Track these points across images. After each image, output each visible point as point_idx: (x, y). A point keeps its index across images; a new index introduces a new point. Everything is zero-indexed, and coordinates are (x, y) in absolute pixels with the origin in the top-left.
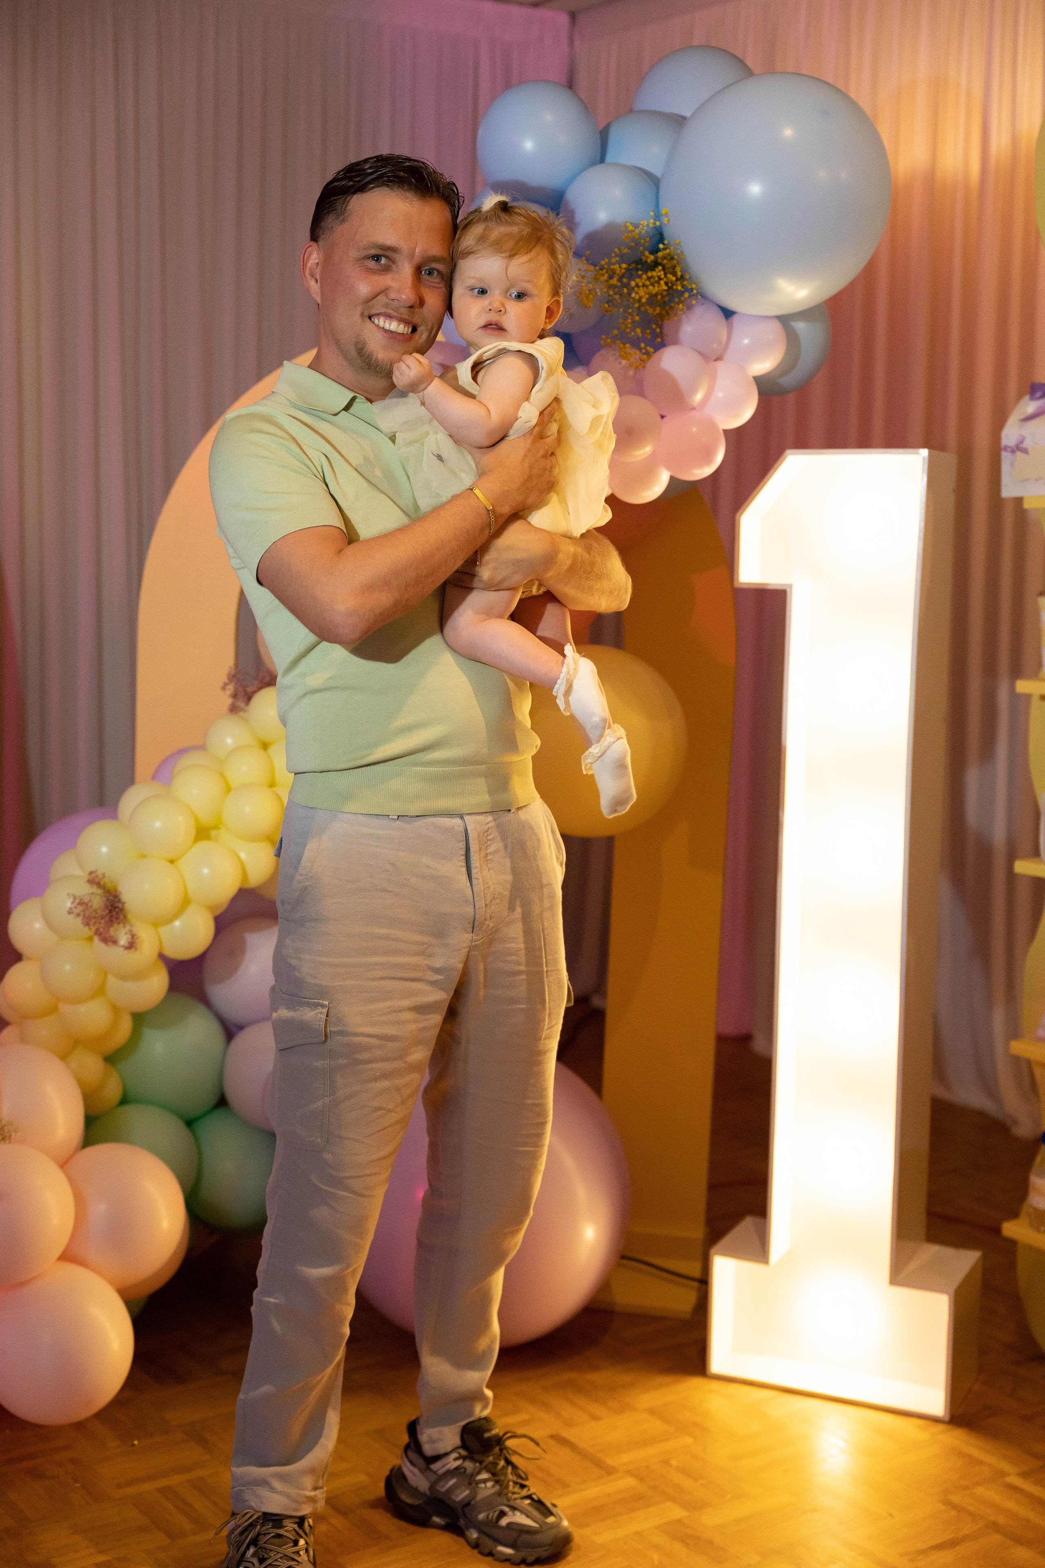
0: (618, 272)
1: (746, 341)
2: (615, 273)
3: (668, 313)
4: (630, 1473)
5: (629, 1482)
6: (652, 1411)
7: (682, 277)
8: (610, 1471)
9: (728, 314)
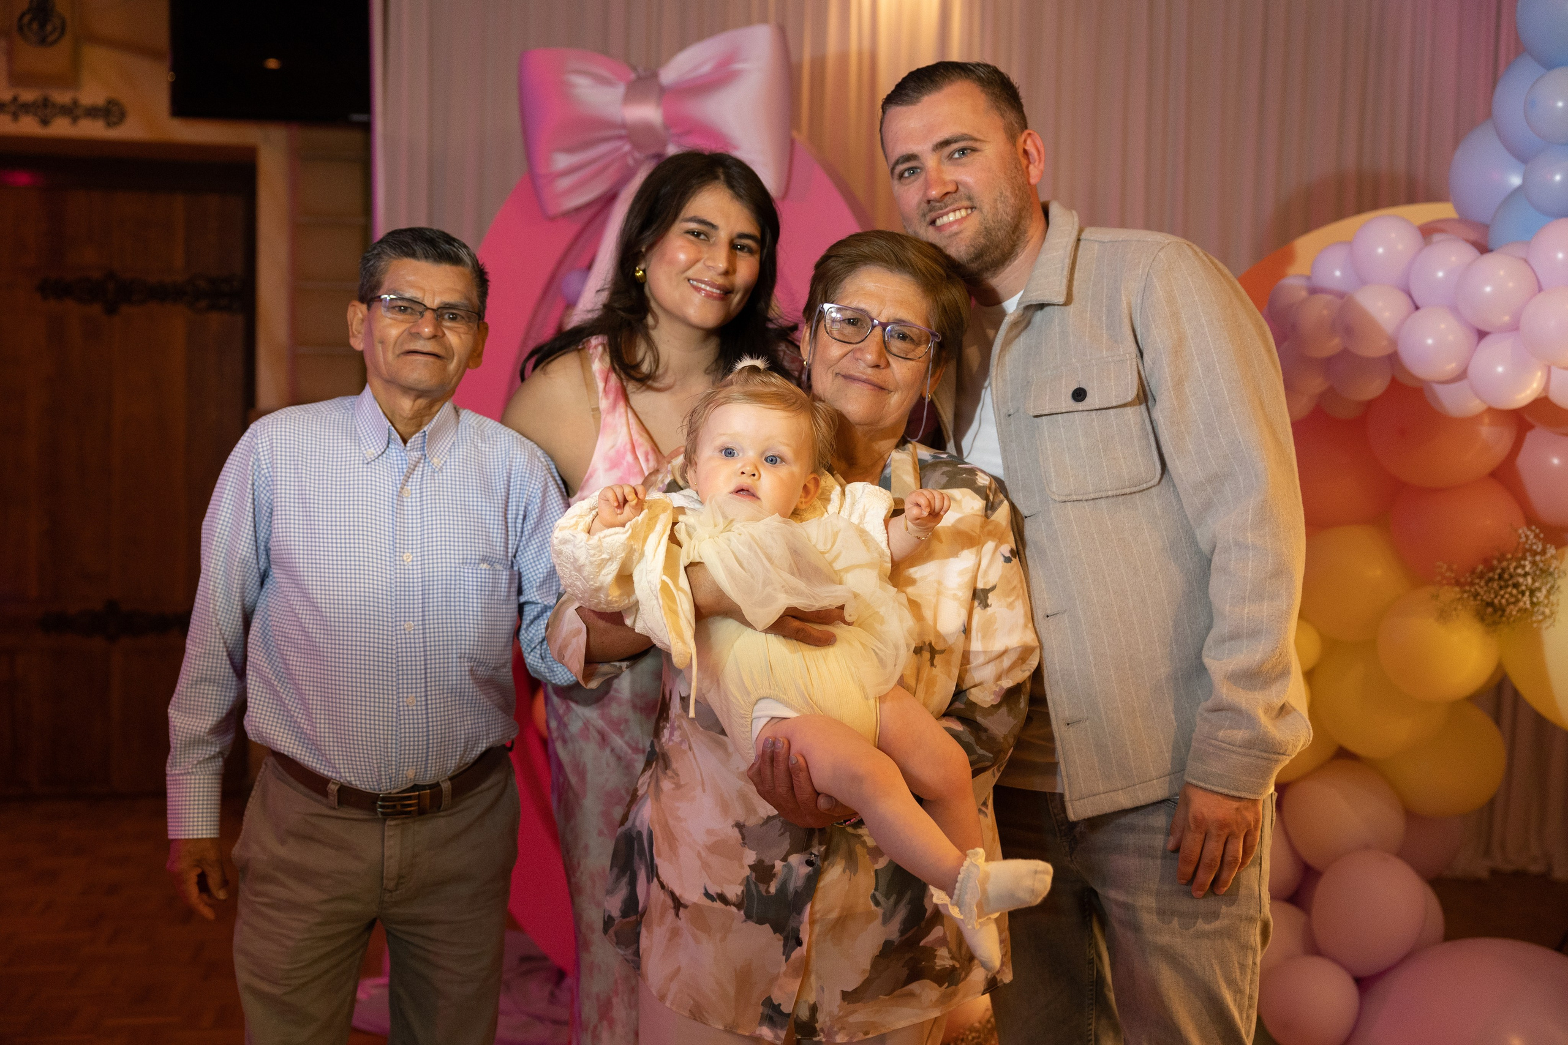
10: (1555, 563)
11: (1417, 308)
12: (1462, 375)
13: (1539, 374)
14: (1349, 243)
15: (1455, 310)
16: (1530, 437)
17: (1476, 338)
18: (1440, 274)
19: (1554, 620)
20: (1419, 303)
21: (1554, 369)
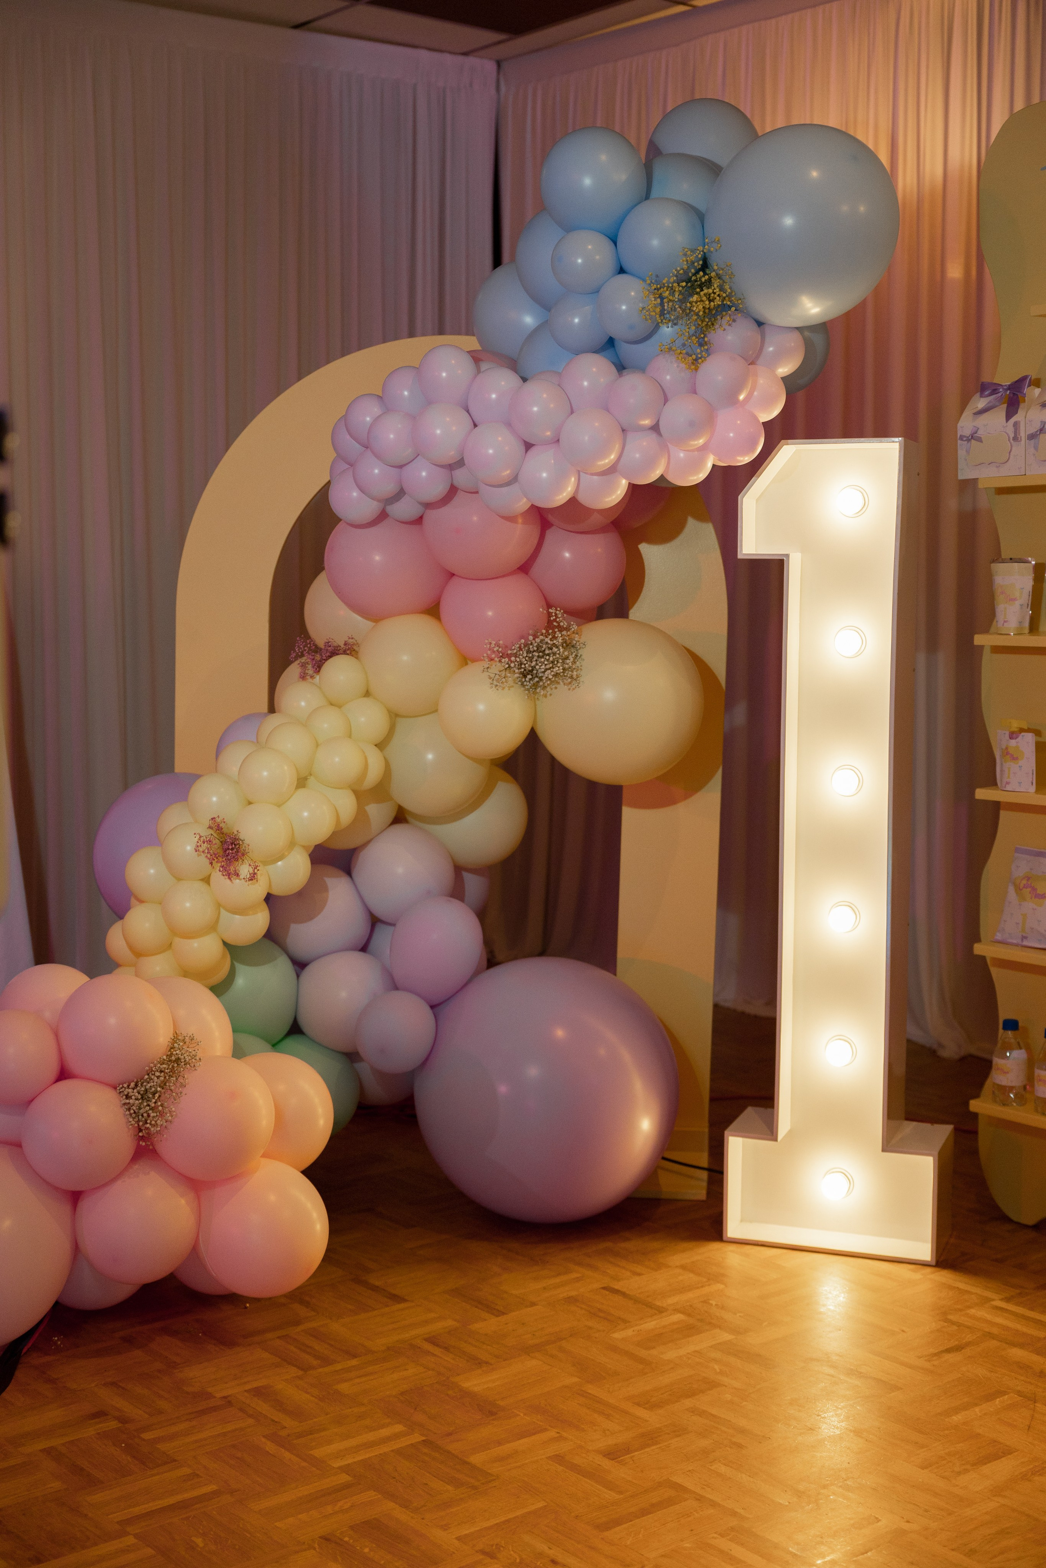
0: (677, 289)
1: (771, 349)
2: (675, 291)
3: (713, 324)
4: (677, 1311)
5: (678, 1317)
6: (684, 1267)
7: (730, 293)
8: (661, 1311)
9: (760, 324)
10: (577, 638)
11: (475, 425)
12: (514, 480)
13: (573, 479)
14: (417, 370)
15: (509, 425)
16: (552, 535)
17: (523, 448)
18: (494, 396)
19: (579, 683)
20: (476, 423)
21: (581, 474)
